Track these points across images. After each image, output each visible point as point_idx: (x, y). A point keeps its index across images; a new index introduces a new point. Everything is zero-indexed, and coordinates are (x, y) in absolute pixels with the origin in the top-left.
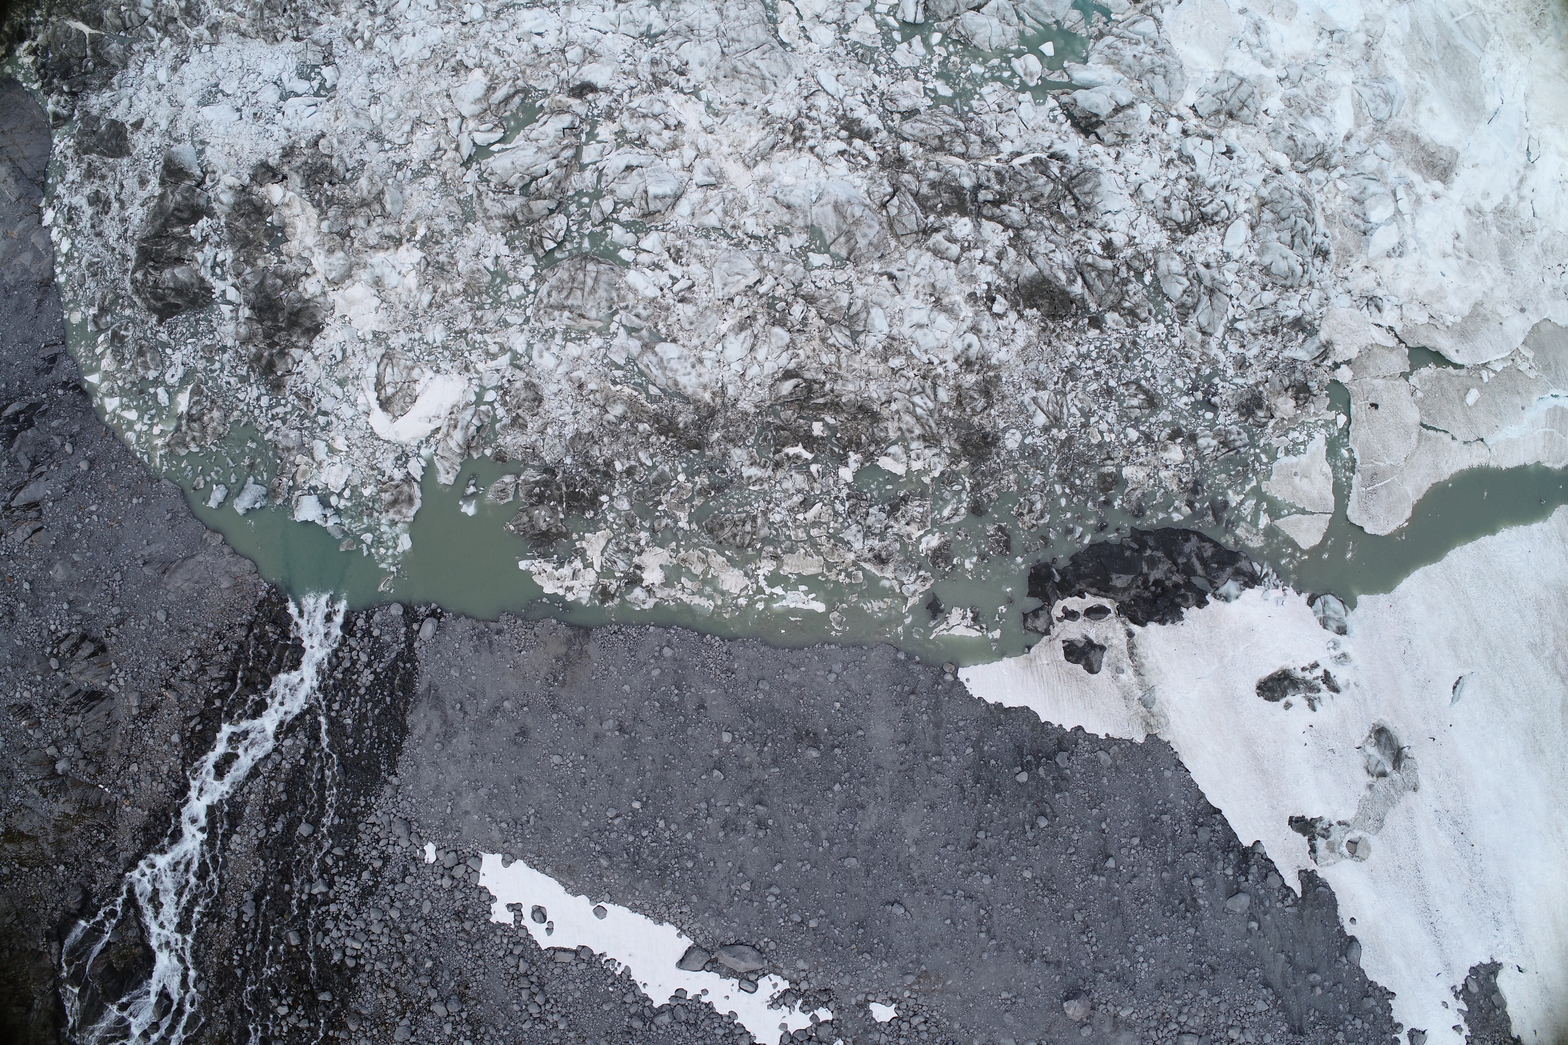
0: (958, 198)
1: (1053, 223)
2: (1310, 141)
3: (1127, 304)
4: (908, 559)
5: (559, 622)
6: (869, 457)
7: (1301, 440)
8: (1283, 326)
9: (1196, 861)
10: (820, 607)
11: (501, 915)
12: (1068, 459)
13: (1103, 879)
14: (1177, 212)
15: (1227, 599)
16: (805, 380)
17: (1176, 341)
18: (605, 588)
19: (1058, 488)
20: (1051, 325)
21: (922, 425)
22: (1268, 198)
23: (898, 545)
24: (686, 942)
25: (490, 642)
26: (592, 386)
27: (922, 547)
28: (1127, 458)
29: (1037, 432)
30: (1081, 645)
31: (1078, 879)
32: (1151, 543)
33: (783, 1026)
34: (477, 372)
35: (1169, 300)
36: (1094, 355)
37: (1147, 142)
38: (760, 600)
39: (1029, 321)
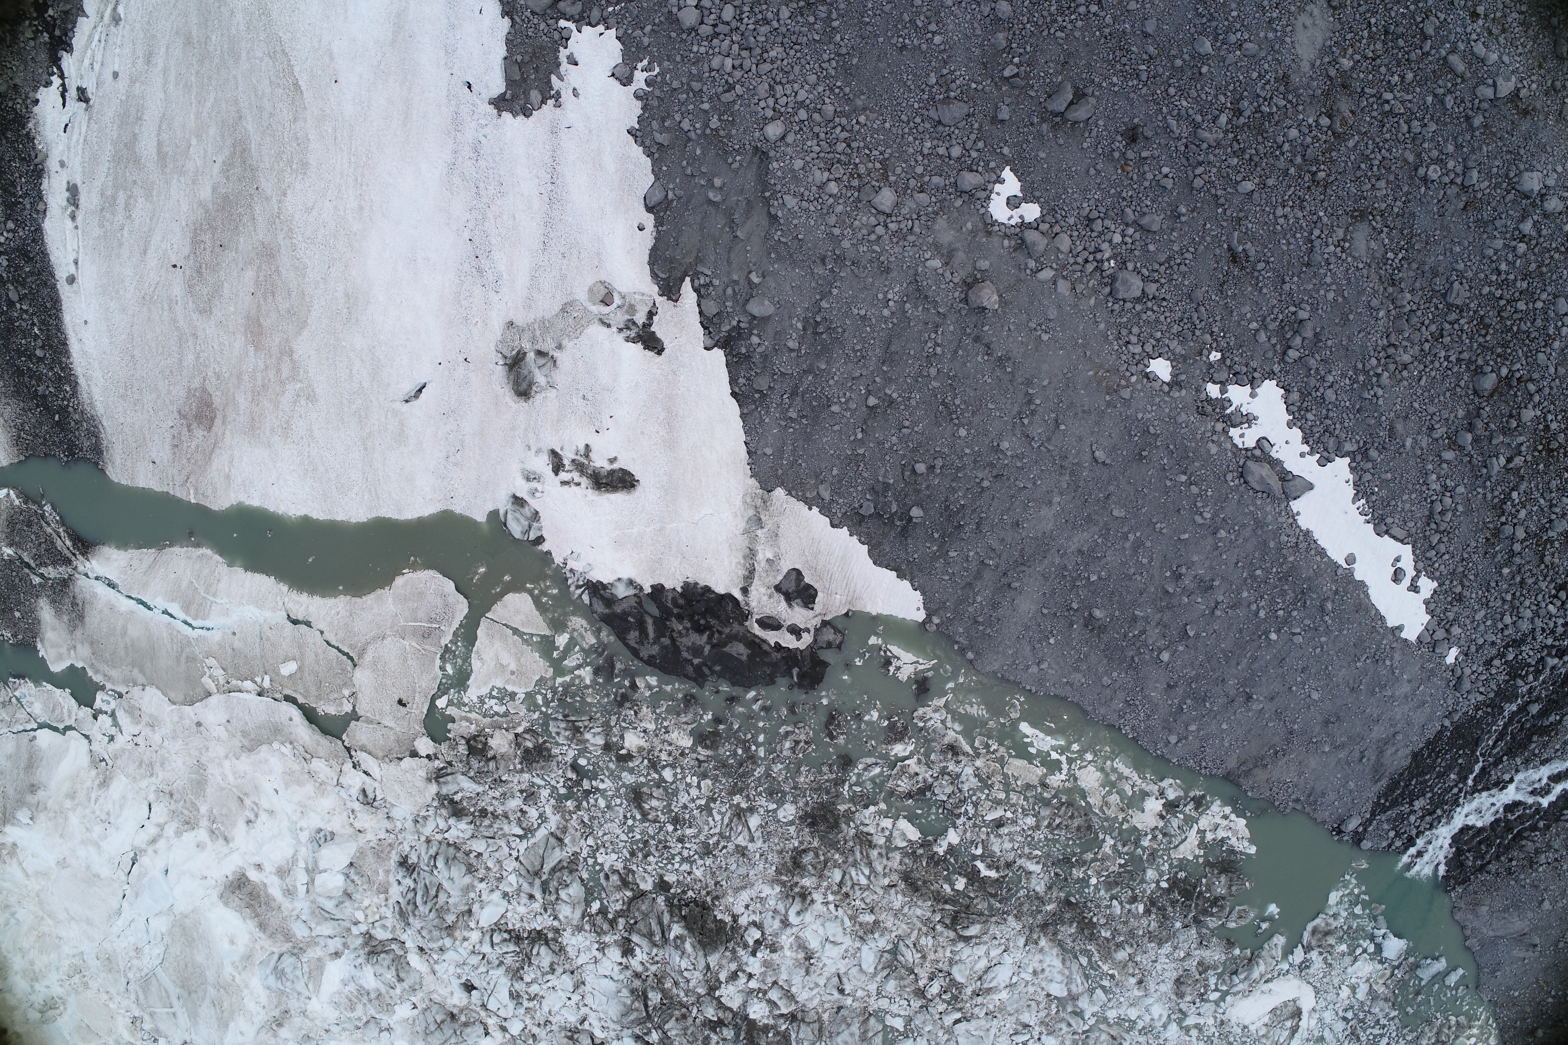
0: (752, 1037)
1: (675, 991)
2: (380, 970)
3: (629, 894)
4: (928, 741)
5: (1246, 792)
6: (925, 844)
7: (493, 702)
8: (473, 814)
9: (784, 364)
10: (1024, 727)
11: (1427, 586)
12: (741, 776)
13: (888, 392)
14: (544, 956)
15: (631, 582)
16: (955, 930)
17: (590, 841)
18: (1196, 809)
19: (762, 753)
20: (709, 899)
21: (868, 857)
22: (444, 934)
23: (933, 757)
24: (1295, 505)
25: (1309, 796)
26: (1133, 981)
27: (911, 748)
28: (682, 754)
29: (761, 811)
30: (798, 601)
31: (913, 402)
32: (690, 669)
33: (1253, 395)
34: (1215, 1018)
35: (582, 880)
36: (677, 859)
37: (547, 1022)
38: (1073, 752)
39: (728, 910)
